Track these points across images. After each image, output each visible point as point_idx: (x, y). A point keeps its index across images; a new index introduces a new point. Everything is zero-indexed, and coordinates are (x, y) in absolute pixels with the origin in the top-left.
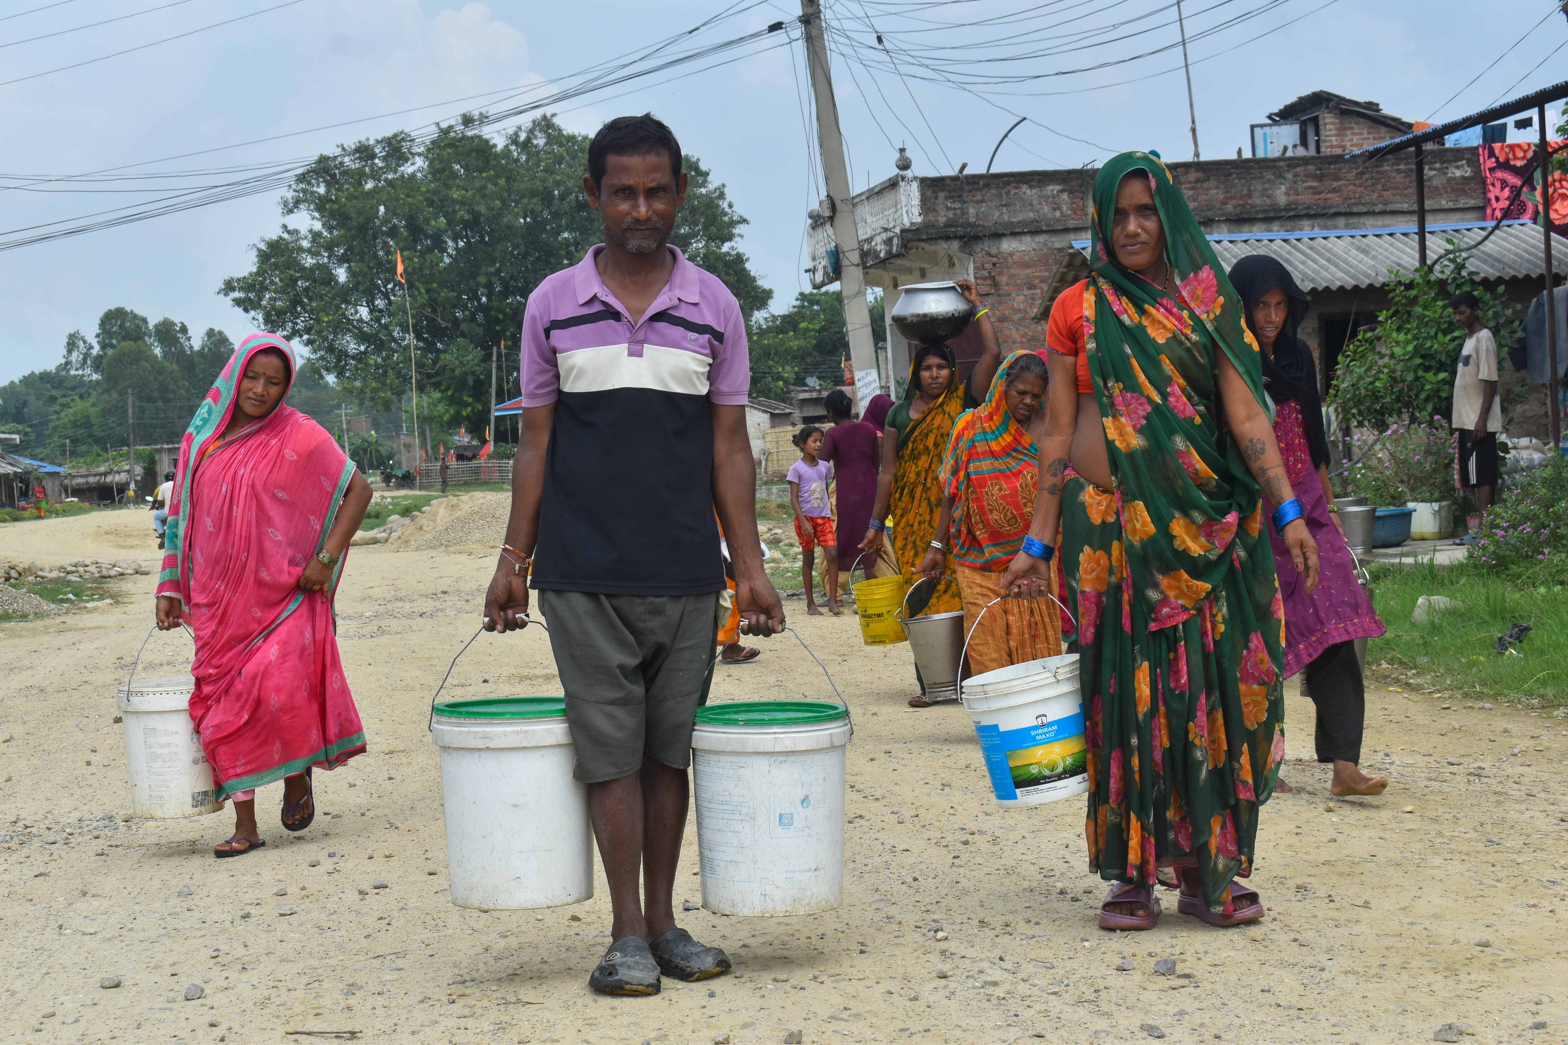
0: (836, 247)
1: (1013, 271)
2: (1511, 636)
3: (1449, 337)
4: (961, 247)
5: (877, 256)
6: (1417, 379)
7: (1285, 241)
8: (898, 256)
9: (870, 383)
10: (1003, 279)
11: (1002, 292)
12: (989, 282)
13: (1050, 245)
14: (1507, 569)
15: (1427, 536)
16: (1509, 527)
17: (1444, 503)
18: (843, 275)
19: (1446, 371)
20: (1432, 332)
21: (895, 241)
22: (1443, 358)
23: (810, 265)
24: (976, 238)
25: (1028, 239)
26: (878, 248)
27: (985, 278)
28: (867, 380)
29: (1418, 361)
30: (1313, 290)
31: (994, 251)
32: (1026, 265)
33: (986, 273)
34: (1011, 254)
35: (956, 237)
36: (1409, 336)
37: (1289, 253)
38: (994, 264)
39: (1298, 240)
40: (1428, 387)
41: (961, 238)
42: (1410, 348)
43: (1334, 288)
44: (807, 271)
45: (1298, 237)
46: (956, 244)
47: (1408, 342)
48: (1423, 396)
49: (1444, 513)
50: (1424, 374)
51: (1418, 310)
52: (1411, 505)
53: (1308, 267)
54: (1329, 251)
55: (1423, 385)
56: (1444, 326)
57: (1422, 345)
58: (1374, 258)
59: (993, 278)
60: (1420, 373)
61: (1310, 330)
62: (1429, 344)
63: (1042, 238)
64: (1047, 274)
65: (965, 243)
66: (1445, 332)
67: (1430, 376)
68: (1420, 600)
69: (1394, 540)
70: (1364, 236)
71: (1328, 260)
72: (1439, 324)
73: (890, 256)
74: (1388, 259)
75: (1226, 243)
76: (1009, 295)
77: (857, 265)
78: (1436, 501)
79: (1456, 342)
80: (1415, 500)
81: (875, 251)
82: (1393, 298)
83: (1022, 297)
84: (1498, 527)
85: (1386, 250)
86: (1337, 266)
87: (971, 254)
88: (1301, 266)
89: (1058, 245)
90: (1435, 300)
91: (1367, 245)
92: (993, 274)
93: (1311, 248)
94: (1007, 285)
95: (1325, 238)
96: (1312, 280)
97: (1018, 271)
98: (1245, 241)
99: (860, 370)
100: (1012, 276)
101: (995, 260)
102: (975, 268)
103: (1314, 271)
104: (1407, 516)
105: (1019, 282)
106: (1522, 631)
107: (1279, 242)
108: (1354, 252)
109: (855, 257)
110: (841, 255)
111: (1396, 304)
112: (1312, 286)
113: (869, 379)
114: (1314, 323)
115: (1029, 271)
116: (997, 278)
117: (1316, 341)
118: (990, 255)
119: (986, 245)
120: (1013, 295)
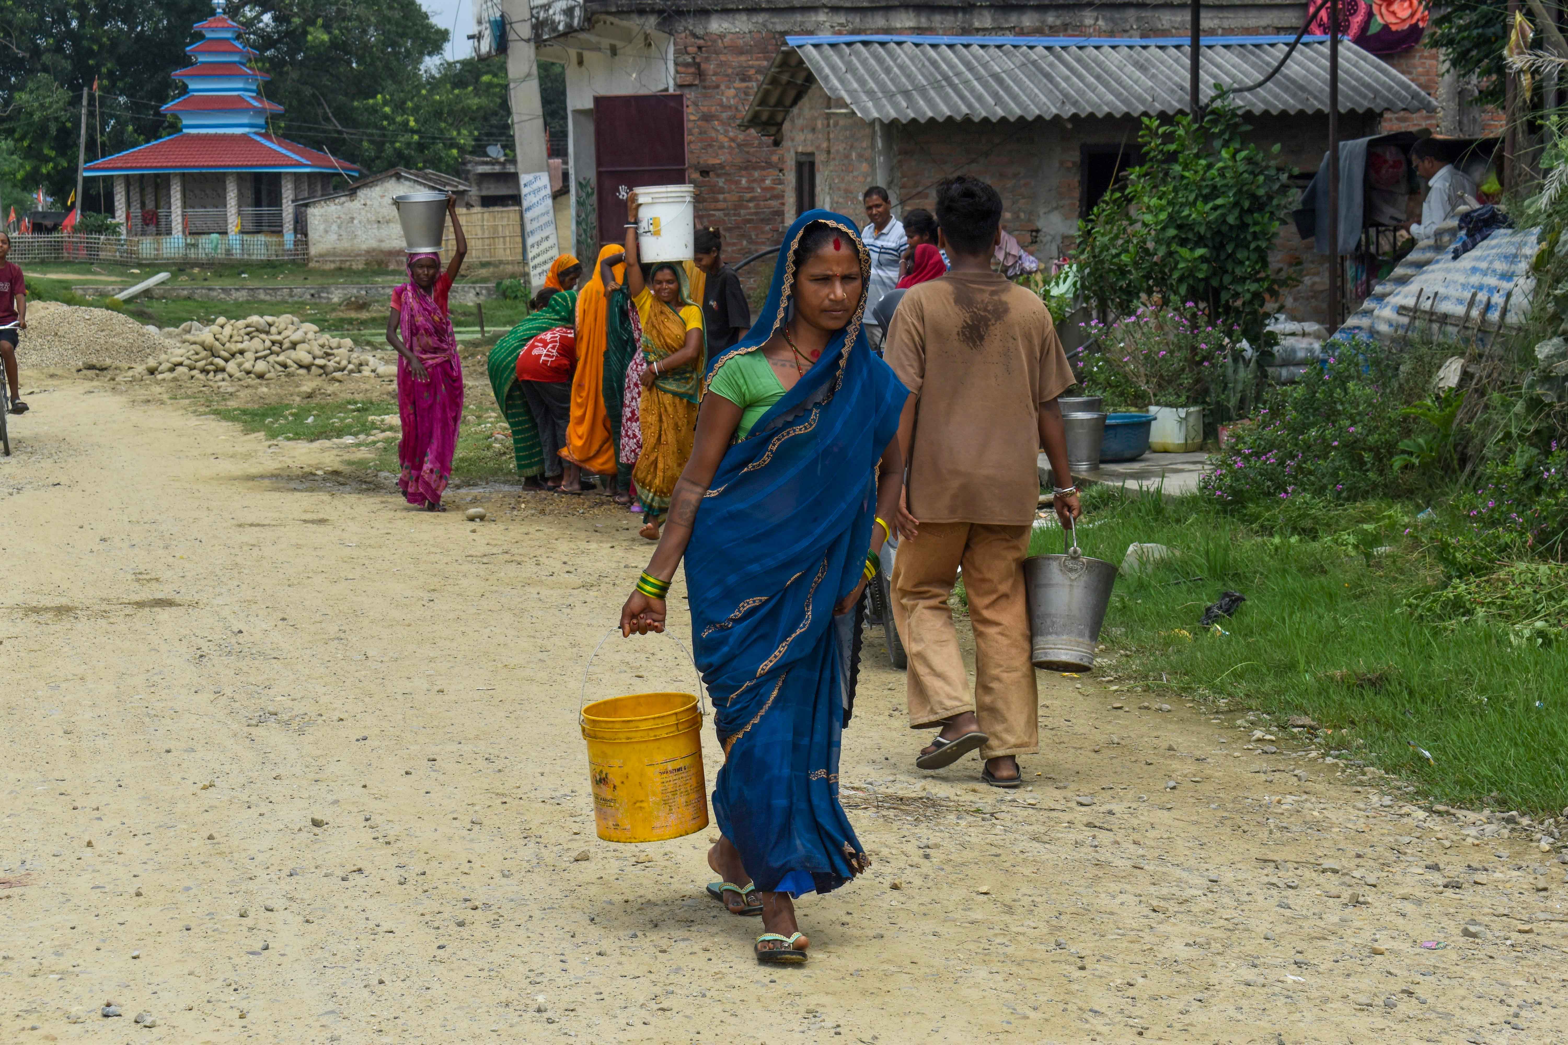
0: (502, 16)
1: (723, 58)
2: (1220, 608)
3: (1210, 205)
4: (659, 24)
5: (555, 29)
6: (1170, 254)
7: (1048, 48)
8: (581, 29)
9: (539, 190)
10: (710, 67)
11: (707, 83)
12: (692, 70)
13: (770, 26)
14: (1245, 507)
15: (1171, 448)
16: (1251, 455)
17: (1192, 409)
18: (509, 51)
19: (1206, 246)
20: (1192, 198)
21: (577, 12)
22: (1202, 230)
23: (474, 30)
24: (680, 13)
25: (744, 17)
26: (557, 18)
27: (687, 65)
28: (535, 186)
29: (1172, 232)
30: (1075, 116)
31: (699, 31)
32: (740, 51)
33: (689, 59)
34: (722, 36)
35: (653, 11)
36: (1164, 202)
37: (1051, 65)
38: (700, 48)
39: (1063, 48)
40: (1181, 266)
41: (660, 12)
42: (1163, 216)
43: (1100, 115)
44: (470, 37)
45: (1064, 44)
46: (653, 20)
47: (1162, 209)
48: (1176, 275)
49: (1192, 420)
50: (1179, 249)
51: (1177, 168)
52: (1153, 409)
53: (1071, 86)
54: (1099, 65)
55: (1177, 263)
56: (1205, 191)
57: (1179, 212)
58: (1153, 77)
59: (698, 66)
60: (1174, 247)
61: (1070, 165)
62: (1186, 213)
63: (760, 18)
64: (765, 63)
65: (665, 19)
66: (1206, 199)
67: (1184, 252)
68: (1131, 548)
69: (1128, 454)
70: (1144, 47)
71: (1098, 78)
72: (1200, 188)
73: (570, 30)
74: (1170, 79)
75: (975, 48)
76: (718, 87)
77: (528, 41)
78: (1182, 406)
79: (1219, 212)
80: (1158, 404)
81: (553, 22)
82: (1148, 153)
83: (732, 92)
84: (1238, 453)
85: (1169, 68)
86: (1107, 85)
87: (671, 34)
88: (1064, 84)
90: (1198, 156)
91: (1147, 60)
92: (698, 60)
93: (1079, 60)
94: (715, 74)
95: (1097, 48)
96: (1075, 103)
97: (730, 58)
98: (999, 47)
99: (527, 172)
100: (721, 64)
101: (701, 42)
102: (677, 52)
103: (1078, 91)
104: (1145, 425)
105: (730, 71)
106: (1234, 601)
107: (1040, 49)
108: (1130, 68)
109: (525, 31)
110: (508, 27)
111: (1151, 160)
112: (1073, 110)
113: (538, 184)
114: (1075, 156)
115: (743, 58)
116: (703, 66)
117: (1077, 178)
118: (695, 36)
119: (690, 23)
120: (723, 87)
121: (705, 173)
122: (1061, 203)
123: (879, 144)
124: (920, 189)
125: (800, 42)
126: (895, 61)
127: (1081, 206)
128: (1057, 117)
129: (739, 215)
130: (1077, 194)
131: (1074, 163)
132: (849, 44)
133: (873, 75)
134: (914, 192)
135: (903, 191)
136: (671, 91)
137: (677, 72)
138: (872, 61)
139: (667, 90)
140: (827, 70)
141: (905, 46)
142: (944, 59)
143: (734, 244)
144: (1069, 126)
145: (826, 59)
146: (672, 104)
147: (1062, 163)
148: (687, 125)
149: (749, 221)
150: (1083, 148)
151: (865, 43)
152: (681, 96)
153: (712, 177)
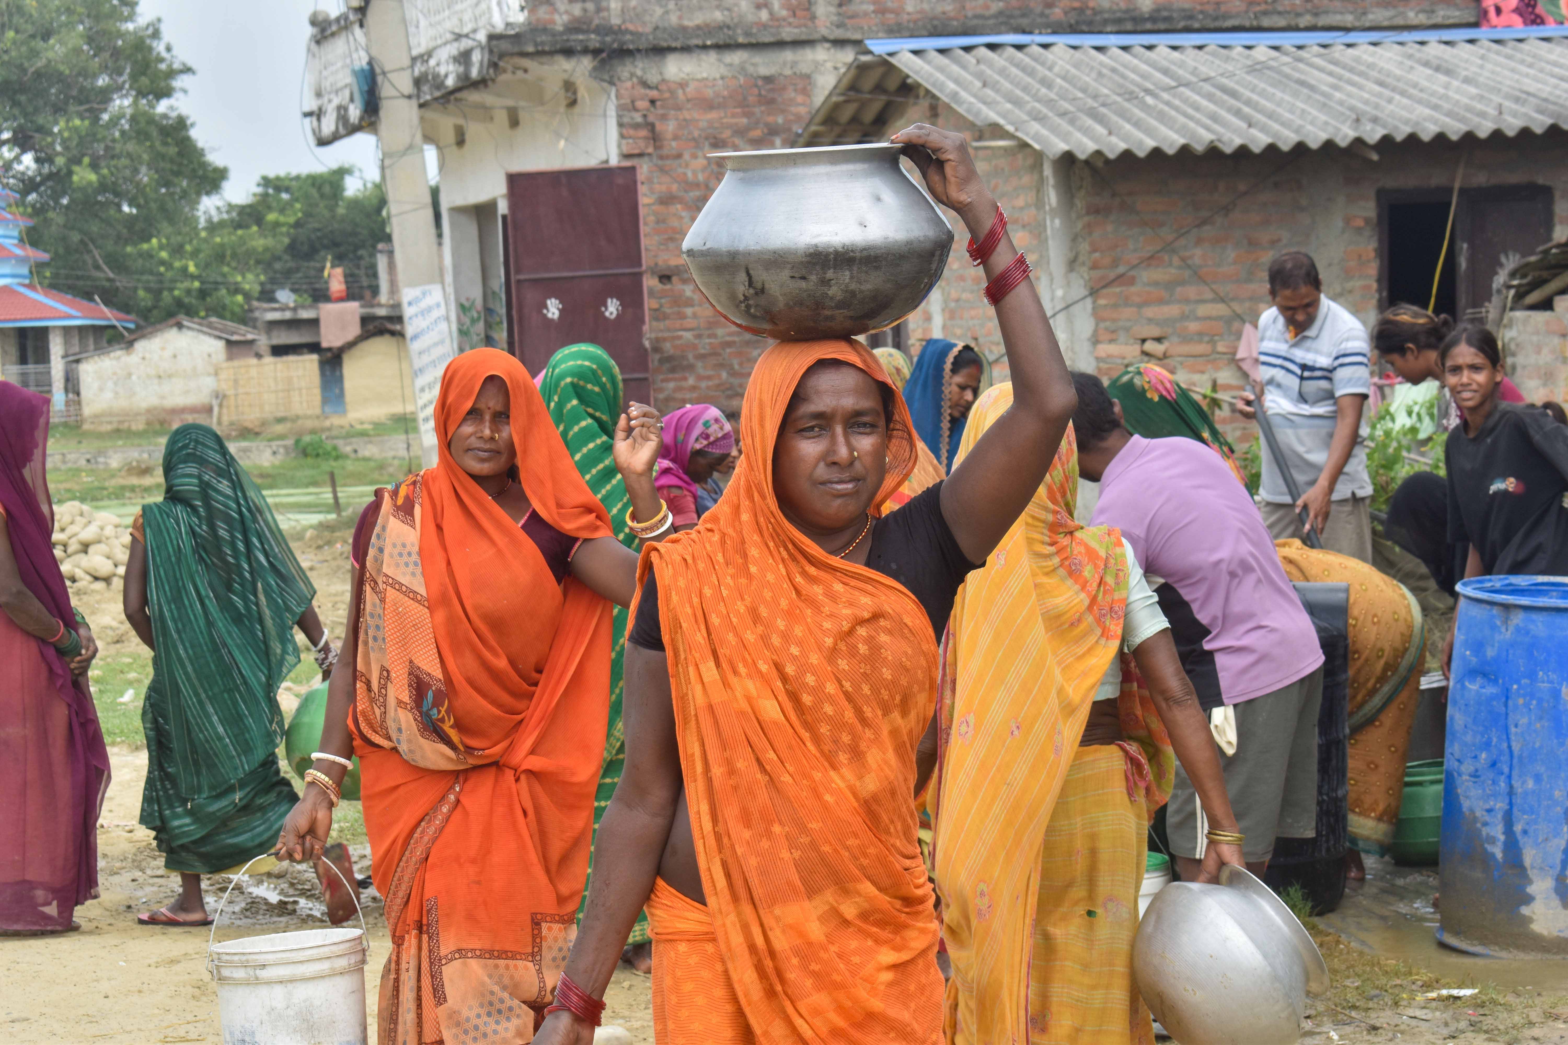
0: (370, 63)
1: (686, 115)
4: (595, 69)
5: (442, 85)
7: (1276, 48)
8: (481, 83)
9: (429, 309)
10: (669, 128)
11: (665, 152)
12: (644, 133)
13: (751, 69)
18: (382, 113)
21: (476, 57)
23: (311, 104)
24: (624, 53)
25: (712, 57)
26: (442, 70)
27: (636, 126)
28: (423, 304)
31: (653, 77)
32: (709, 105)
33: (638, 118)
34: (683, 85)
35: (586, 51)
37: (1298, 70)
38: (653, 102)
41: (596, 52)
43: (1427, 137)
44: (308, 115)
45: (1296, 42)
46: (586, 63)
53: (1351, 97)
54: (1372, 67)
58: (1470, 81)
59: (652, 127)
63: (736, 57)
64: (745, 121)
65: (603, 62)
70: (1422, 43)
73: (467, 84)
74: (1498, 82)
75: (1165, 51)
76: (679, 156)
77: (409, 97)
81: (436, 76)
83: (701, 162)
86: (1406, 95)
87: (611, 83)
88: (1338, 95)
89: (764, 71)
91: (1439, 59)
92: (651, 119)
93: (1335, 63)
94: (676, 138)
95: (1350, 46)
96: (1375, 120)
97: (696, 115)
98: (1200, 48)
99: (412, 284)
100: (685, 124)
101: (654, 94)
102: (621, 108)
103: (1366, 103)
105: (696, 133)
107: (1265, 50)
108: (1423, 70)
109: (405, 84)
110: (380, 79)
112: (1379, 131)
113: (429, 301)
114: (1368, 209)
115: (713, 115)
116: (659, 127)
117: (1373, 245)
118: (645, 84)
119: (640, 67)
120: (687, 156)
121: (665, 278)
122: (1349, 285)
123: (1052, 197)
124: (1121, 269)
125: (891, 48)
126: (1050, 69)
127: (1380, 291)
128: (1359, 142)
129: (714, 336)
130: (1373, 269)
131: (1367, 221)
132: (967, 49)
133: (1026, 89)
134: (1112, 275)
135: (1096, 274)
136: (614, 161)
137: (622, 136)
138: (1014, 71)
139: (607, 161)
140: (952, 86)
141: (1054, 49)
142: (1125, 66)
143: (709, 378)
144: (1375, 157)
145: (941, 70)
146: (620, 181)
147: (1347, 221)
148: (642, 211)
149: (729, 344)
150: (1381, 194)
151: (992, 47)
152: (633, 169)
153: (676, 285)
